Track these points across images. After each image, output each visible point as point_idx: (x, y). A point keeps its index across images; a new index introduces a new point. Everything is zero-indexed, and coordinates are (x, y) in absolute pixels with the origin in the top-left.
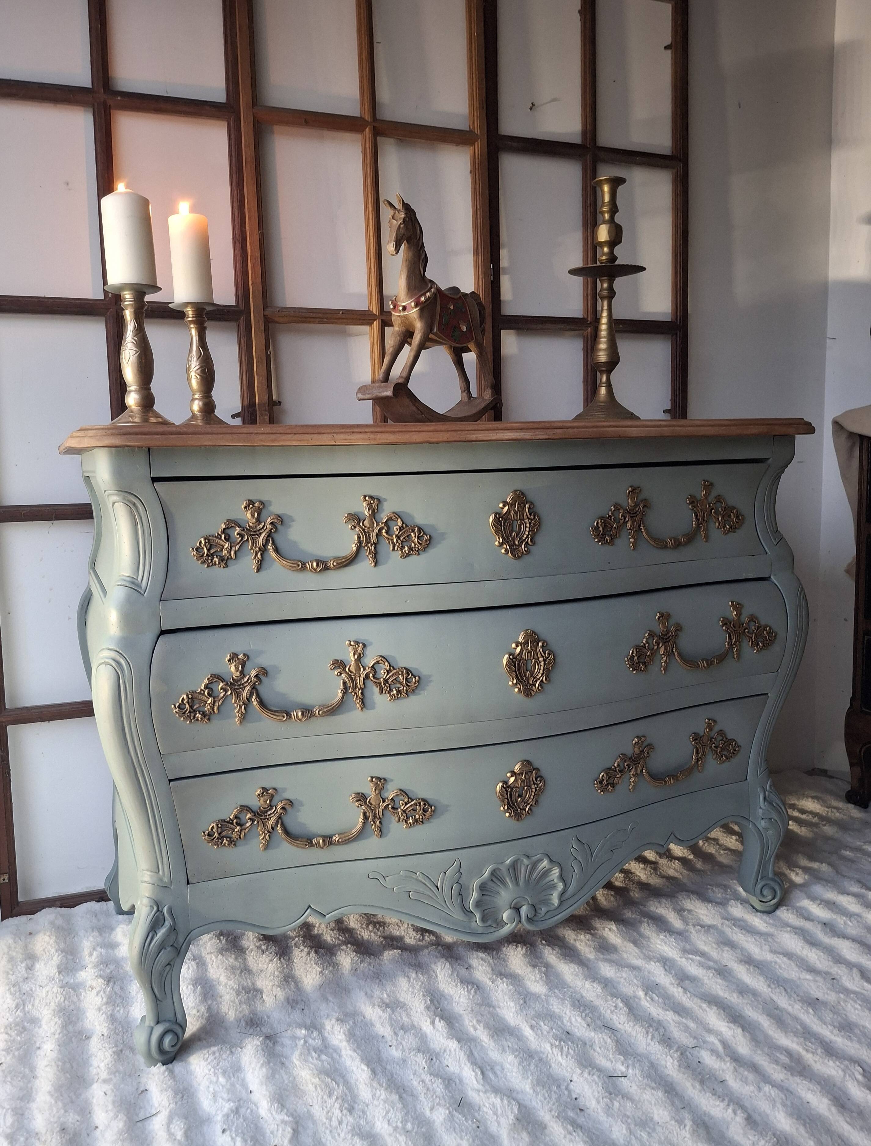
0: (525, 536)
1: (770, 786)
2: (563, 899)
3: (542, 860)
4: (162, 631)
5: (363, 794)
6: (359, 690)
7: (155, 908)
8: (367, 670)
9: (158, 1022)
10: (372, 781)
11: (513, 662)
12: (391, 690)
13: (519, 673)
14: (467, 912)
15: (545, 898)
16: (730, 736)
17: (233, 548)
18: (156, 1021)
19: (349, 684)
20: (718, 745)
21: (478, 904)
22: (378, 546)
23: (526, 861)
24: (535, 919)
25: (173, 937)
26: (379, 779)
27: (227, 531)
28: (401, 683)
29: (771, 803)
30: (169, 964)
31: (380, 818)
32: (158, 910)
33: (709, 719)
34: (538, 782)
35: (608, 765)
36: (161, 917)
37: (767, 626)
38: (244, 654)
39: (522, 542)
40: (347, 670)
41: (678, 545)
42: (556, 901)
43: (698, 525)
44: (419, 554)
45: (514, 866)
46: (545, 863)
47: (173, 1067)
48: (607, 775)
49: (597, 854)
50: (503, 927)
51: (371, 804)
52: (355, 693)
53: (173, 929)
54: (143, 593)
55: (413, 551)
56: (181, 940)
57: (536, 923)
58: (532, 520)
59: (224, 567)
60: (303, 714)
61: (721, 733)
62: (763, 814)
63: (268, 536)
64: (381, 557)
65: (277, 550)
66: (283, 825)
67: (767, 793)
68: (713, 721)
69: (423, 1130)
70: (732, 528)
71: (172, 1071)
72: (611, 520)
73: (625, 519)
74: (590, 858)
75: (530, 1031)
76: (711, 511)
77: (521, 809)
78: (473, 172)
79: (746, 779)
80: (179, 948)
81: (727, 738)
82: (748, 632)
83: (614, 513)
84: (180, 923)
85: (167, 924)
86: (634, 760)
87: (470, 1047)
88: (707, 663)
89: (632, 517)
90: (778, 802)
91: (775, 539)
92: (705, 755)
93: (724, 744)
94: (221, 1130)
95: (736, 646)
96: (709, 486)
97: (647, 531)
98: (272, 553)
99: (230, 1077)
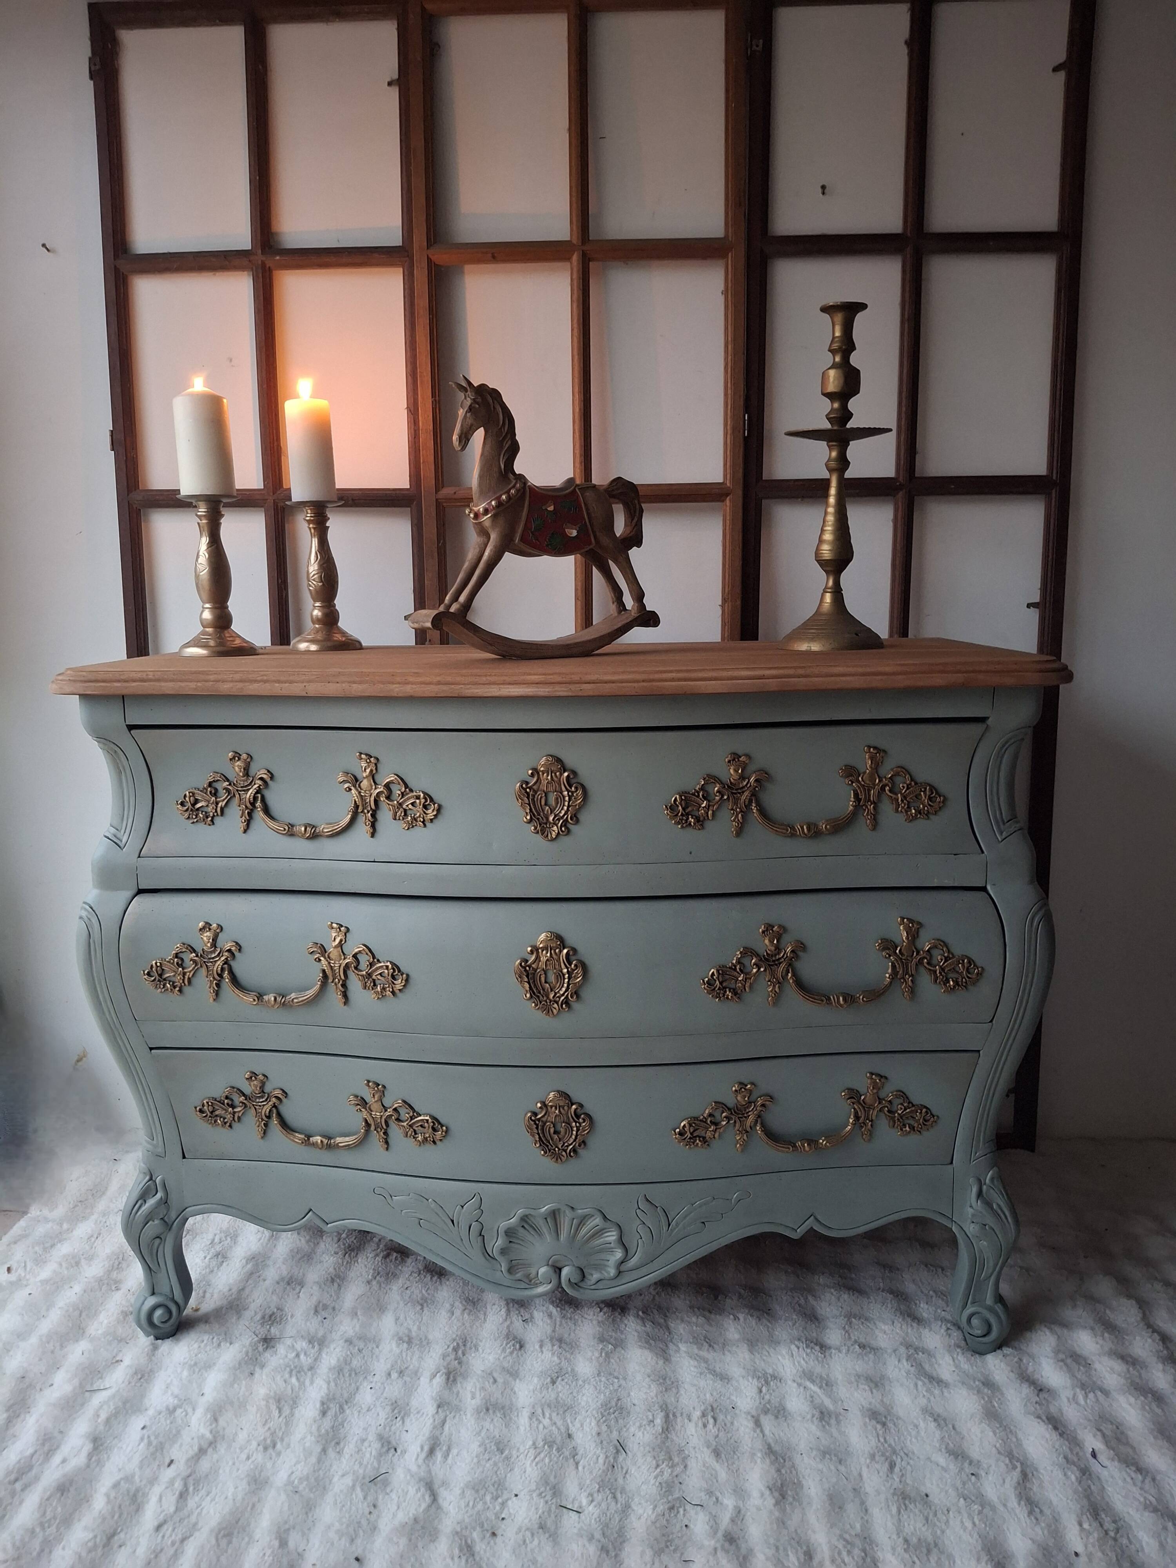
0: (563, 812)
1: (992, 1179)
2: (623, 1268)
3: (593, 1216)
4: (139, 889)
5: (362, 1098)
6: (339, 980)
7: (148, 1178)
8: (349, 959)
9: (153, 1294)
10: (369, 1086)
11: (526, 970)
12: (375, 986)
13: (535, 985)
14: (490, 1257)
15: (602, 1262)
16: (916, 1099)
17: (219, 804)
18: (150, 1292)
19: (329, 973)
20: (894, 1109)
21: (503, 1251)
22: (375, 813)
23: (569, 1213)
24: (582, 1284)
25: (162, 1211)
26: (376, 1084)
27: (215, 785)
28: (386, 980)
29: (988, 1204)
30: (158, 1237)
31: (384, 1129)
32: (151, 1179)
33: (872, 1074)
34: (581, 1120)
35: (695, 1115)
36: (153, 1187)
37: (964, 956)
38: (219, 925)
39: (559, 820)
40: (327, 955)
41: (814, 832)
42: (612, 1272)
43: (858, 807)
44: (425, 826)
45: (554, 1214)
46: (598, 1220)
47: (162, 1343)
48: (690, 1125)
49: (677, 1224)
50: (537, 1285)
51: (372, 1111)
52: (335, 984)
53: (165, 1202)
54: (122, 846)
55: (417, 821)
56: (173, 1215)
57: (581, 1290)
58: (573, 793)
59: (209, 825)
60: (275, 999)
61: (902, 1095)
62: (973, 1215)
63: (257, 793)
64: (380, 826)
65: (265, 810)
66: (279, 1114)
67: (984, 1187)
68: (881, 1077)
69: (312, 1495)
70: (920, 814)
71: (155, 1348)
72: (698, 797)
73: (723, 796)
74: (665, 1228)
75: (527, 1420)
76: (883, 789)
77: (559, 1149)
78: (725, 292)
79: (952, 1163)
80: (170, 1223)
81: (909, 1103)
82: (928, 963)
83: (702, 788)
84: (173, 1197)
85: (159, 1195)
86: (737, 1113)
87: (446, 1417)
88: (844, 1000)
89: (735, 793)
90: (1002, 1204)
91: (1001, 833)
92: (872, 1121)
93: (905, 1109)
94: (142, 1426)
95: (905, 980)
96: (878, 754)
97: (763, 813)
98: (259, 814)
99: (194, 1372)
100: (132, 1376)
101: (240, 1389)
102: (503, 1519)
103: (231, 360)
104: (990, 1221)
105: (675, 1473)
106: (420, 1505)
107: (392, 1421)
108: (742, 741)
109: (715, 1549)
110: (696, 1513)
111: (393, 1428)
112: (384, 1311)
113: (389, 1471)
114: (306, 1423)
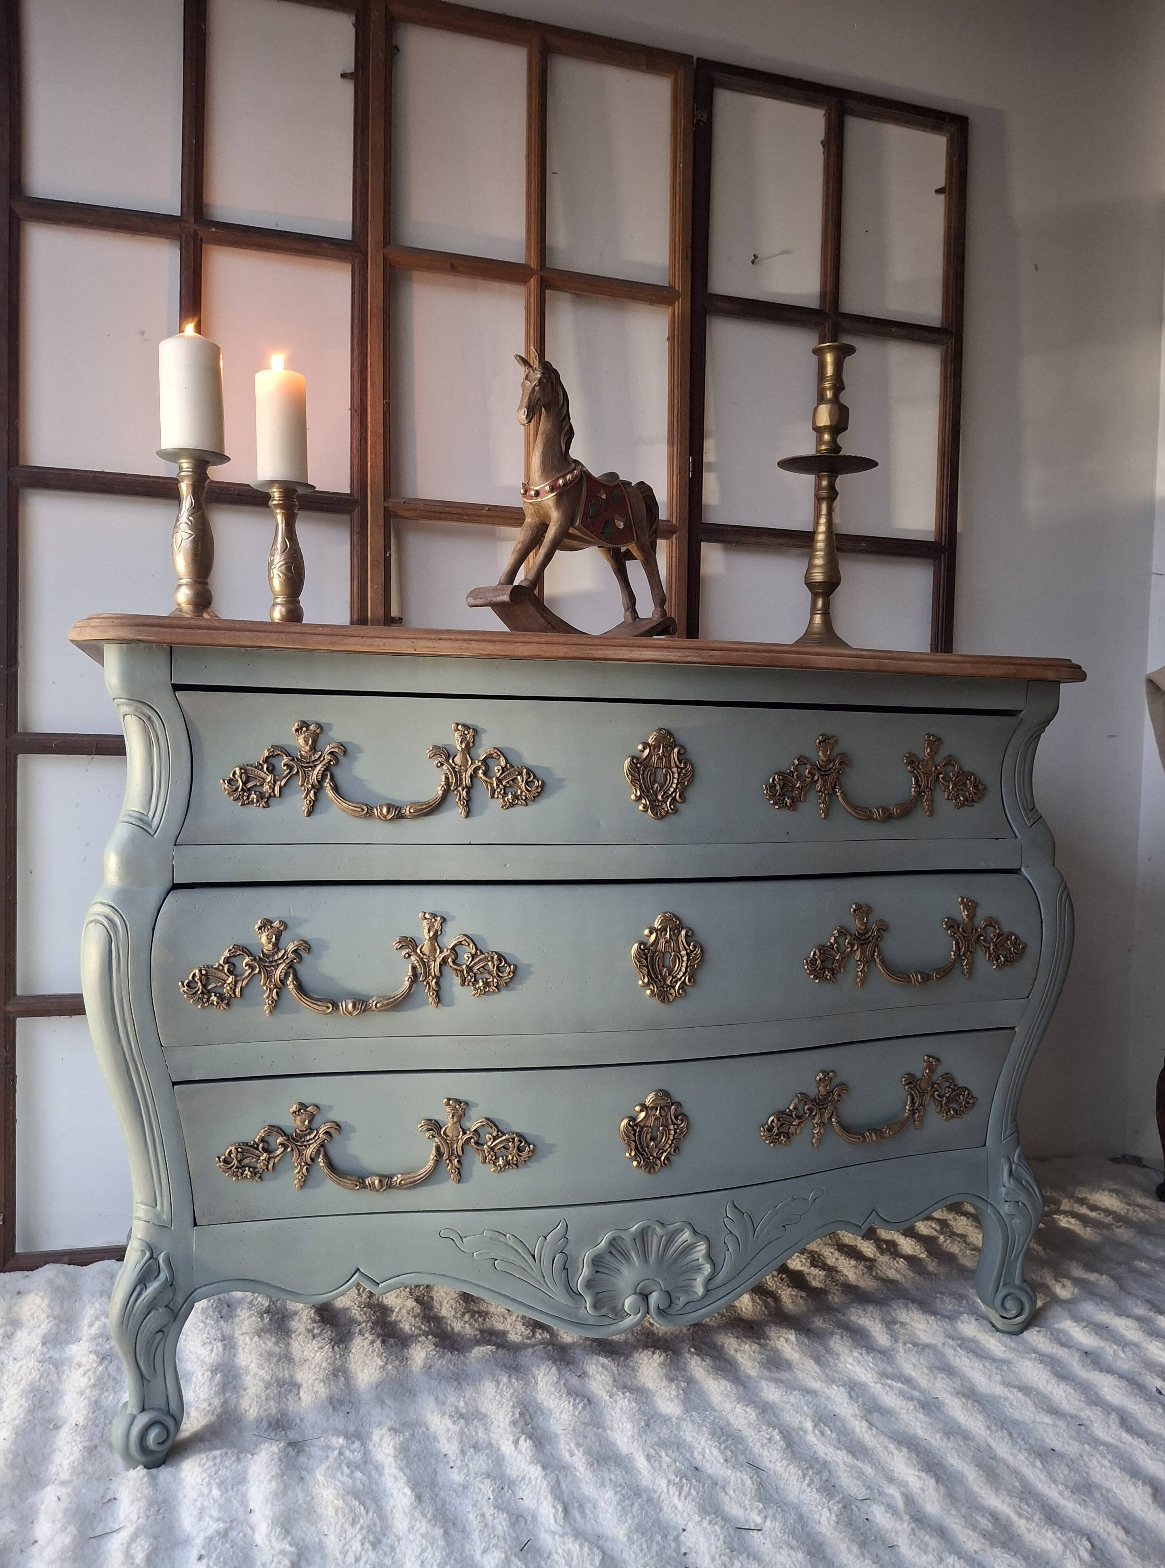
0: (672, 790)
1: (1019, 1157)
2: (710, 1287)
3: (683, 1230)
4: (174, 884)
5: (436, 1121)
6: (433, 978)
7: (148, 1254)
8: (446, 953)
9: (143, 1410)
10: (449, 1104)
11: (644, 954)
12: (476, 981)
13: (653, 969)
14: (573, 1293)
15: (685, 1283)
16: (961, 1083)
17: (278, 783)
18: (140, 1408)
19: (421, 970)
20: (942, 1093)
21: (589, 1284)
22: (472, 791)
23: (659, 1230)
24: (670, 1311)
25: (169, 1295)
26: (459, 1102)
27: (272, 760)
28: (490, 973)
29: (1018, 1181)
30: (160, 1331)
31: (459, 1157)
32: (151, 1257)
33: (929, 1057)
34: (679, 1122)
35: (781, 1107)
36: (155, 1267)
37: (1012, 934)
38: (280, 922)
39: (668, 797)
40: (418, 951)
41: (888, 817)
42: (700, 1290)
43: (919, 793)
44: (527, 805)
45: (643, 1235)
46: (686, 1235)
47: (158, 1472)
48: (779, 1120)
49: (762, 1229)
50: (623, 1318)
51: (447, 1136)
52: (428, 983)
53: (170, 1284)
54: (153, 833)
55: (518, 799)
56: (180, 1300)
57: (669, 1317)
58: (682, 769)
59: (264, 807)
60: (354, 1006)
61: (948, 1077)
62: (1007, 1194)
63: (326, 770)
64: (474, 806)
65: (336, 789)
66: (326, 1156)
67: (1014, 1166)
68: (936, 1059)
70: (967, 801)
71: (154, 1478)
72: (794, 777)
73: (813, 777)
74: (751, 1234)
75: (645, 1463)
76: (939, 775)
77: (654, 1157)
78: (671, 339)
79: (985, 1145)
80: (176, 1311)
81: (955, 1085)
82: (985, 940)
83: (797, 769)
84: (180, 1277)
85: (162, 1277)
86: (818, 1104)
87: (557, 1477)
88: (922, 977)
89: (824, 775)
90: (1029, 1179)
91: (1029, 819)
92: (925, 1106)
93: (952, 1093)
94: (197, 1557)
95: (967, 957)
96: (935, 742)
97: (844, 795)
98: (329, 792)
99: (227, 1491)
100: (148, 1509)
101: (297, 1496)
102: (688, 1553)
104: (1023, 1198)
105: (826, 1478)
107: (500, 1492)
108: (833, 722)
109: (913, 1531)
110: (870, 1506)
111: (508, 1498)
112: (416, 1394)
113: (532, 1538)
114: (404, 1513)
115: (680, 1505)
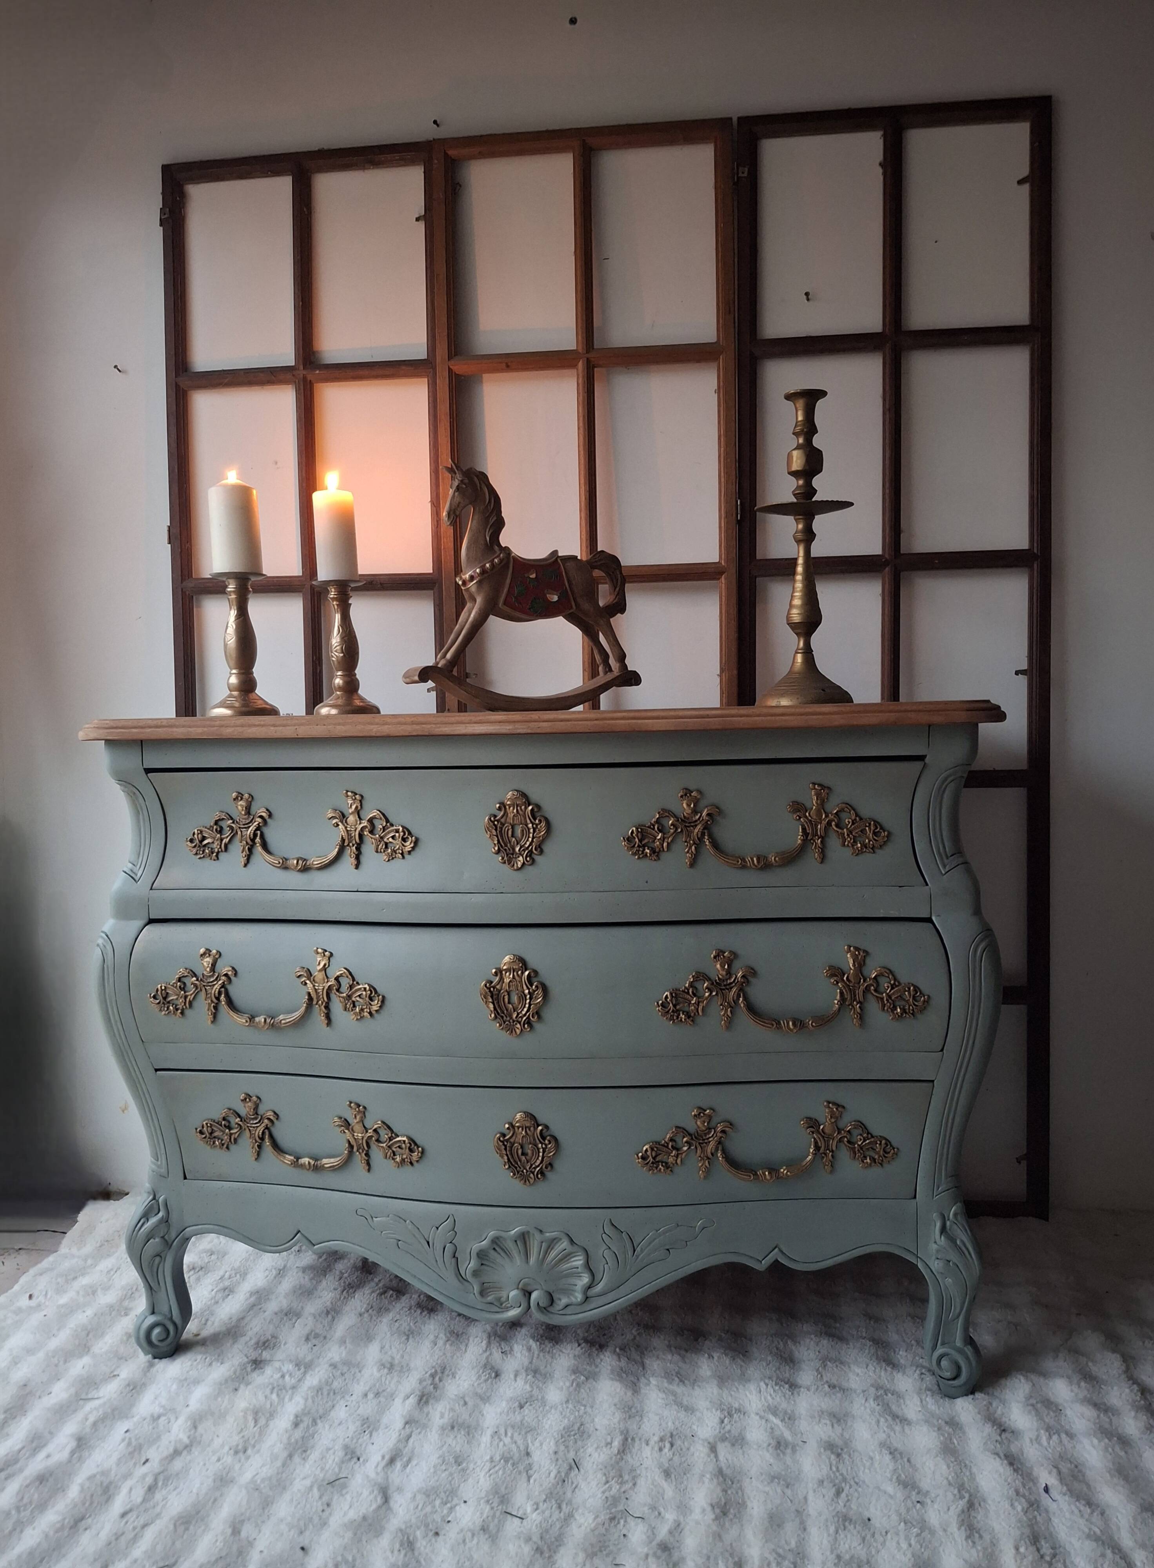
0: (528, 843)
1: (955, 1215)
2: (589, 1294)
3: (561, 1239)
4: (150, 919)
5: (346, 1120)
6: (323, 1002)
7: (151, 1198)
8: (331, 982)
9: (153, 1313)
10: (351, 1107)
11: (490, 991)
12: (354, 1007)
13: (499, 1005)
14: (463, 1279)
15: (564, 1287)
16: (875, 1130)
17: (224, 841)
18: (151, 1311)
19: (313, 995)
20: (853, 1140)
21: (476, 1273)
22: (360, 846)
23: (538, 1236)
24: (550, 1309)
25: (163, 1229)
26: (357, 1105)
27: (220, 823)
28: (364, 1001)
29: (952, 1240)
30: (158, 1256)
31: (366, 1150)
32: (154, 1198)
33: (829, 1102)
34: (547, 1142)
35: (658, 1140)
36: (156, 1206)
37: (910, 984)
38: (217, 951)
39: (524, 850)
40: (312, 979)
41: (765, 865)
42: (579, 1297)
43: (805, 840)
44: (403, 858)
45: (524, 1237)
46: (564, 1244)
47: (159, 1362)
48: (652, 1149)
49: (642, 1250)
50: (507, 1309)
51: (354, 1132)
52: (319, 1006)
53: (166, 1221)
54: (137, 880)
55: (396, 854)
56: (173, 1235)
57: (551, 1315)
58: (537, 825)
59: (213, 860)
60: (265, 1021)
61: (861, 1125)
62: (938, 1251)
63: (256, 830)
64: (363, 859)
65: (263, 845)
66: (271, 1136)
67: (948, 1223)
68: (838, 1106)
69: (271, 1493)
70: (866, 848)
71: (151, 1365)
72: (654, 829)
73: (677, 829)
74: (630, 1253)
75: (489, 1438)
76: (829, 824)
77: (527, 1171)
78: (718, 391)
79: (915, 1197)
80: (170, 1243)
81: (868, 1133)
82: (876, 990)
83: (657, 821)
84: (174, 1217)
85: (161, 1214)
86: (698, 1139)
87: (412, 1432)
88: (794, 1024)
89: (689, 827)
90: (965, 1240)
91: (944, 866)
92: (833, 1151)
93: (865, 1141)
94: (125, 1430)
95: (853, 1006)
96: (824, 791)
97: (715, 845)
98: (259, 849)
99: (183, 1386)
100: (125, 1388)
101: (223, 1402)
102: (449, 1522)
103: (276, 463)
104: (953, 1257)
105: (623, 1490)
106: (371, 1506)
107: (360, 1434)
108: (692, 777)
109: (647, 1556)
110: (637, 1525)
111: (360, 1441)
112: (371, 1341)
113: (350, 1476)
114: (278, 1433)
115: (482, 1480)
